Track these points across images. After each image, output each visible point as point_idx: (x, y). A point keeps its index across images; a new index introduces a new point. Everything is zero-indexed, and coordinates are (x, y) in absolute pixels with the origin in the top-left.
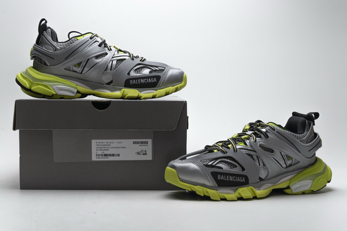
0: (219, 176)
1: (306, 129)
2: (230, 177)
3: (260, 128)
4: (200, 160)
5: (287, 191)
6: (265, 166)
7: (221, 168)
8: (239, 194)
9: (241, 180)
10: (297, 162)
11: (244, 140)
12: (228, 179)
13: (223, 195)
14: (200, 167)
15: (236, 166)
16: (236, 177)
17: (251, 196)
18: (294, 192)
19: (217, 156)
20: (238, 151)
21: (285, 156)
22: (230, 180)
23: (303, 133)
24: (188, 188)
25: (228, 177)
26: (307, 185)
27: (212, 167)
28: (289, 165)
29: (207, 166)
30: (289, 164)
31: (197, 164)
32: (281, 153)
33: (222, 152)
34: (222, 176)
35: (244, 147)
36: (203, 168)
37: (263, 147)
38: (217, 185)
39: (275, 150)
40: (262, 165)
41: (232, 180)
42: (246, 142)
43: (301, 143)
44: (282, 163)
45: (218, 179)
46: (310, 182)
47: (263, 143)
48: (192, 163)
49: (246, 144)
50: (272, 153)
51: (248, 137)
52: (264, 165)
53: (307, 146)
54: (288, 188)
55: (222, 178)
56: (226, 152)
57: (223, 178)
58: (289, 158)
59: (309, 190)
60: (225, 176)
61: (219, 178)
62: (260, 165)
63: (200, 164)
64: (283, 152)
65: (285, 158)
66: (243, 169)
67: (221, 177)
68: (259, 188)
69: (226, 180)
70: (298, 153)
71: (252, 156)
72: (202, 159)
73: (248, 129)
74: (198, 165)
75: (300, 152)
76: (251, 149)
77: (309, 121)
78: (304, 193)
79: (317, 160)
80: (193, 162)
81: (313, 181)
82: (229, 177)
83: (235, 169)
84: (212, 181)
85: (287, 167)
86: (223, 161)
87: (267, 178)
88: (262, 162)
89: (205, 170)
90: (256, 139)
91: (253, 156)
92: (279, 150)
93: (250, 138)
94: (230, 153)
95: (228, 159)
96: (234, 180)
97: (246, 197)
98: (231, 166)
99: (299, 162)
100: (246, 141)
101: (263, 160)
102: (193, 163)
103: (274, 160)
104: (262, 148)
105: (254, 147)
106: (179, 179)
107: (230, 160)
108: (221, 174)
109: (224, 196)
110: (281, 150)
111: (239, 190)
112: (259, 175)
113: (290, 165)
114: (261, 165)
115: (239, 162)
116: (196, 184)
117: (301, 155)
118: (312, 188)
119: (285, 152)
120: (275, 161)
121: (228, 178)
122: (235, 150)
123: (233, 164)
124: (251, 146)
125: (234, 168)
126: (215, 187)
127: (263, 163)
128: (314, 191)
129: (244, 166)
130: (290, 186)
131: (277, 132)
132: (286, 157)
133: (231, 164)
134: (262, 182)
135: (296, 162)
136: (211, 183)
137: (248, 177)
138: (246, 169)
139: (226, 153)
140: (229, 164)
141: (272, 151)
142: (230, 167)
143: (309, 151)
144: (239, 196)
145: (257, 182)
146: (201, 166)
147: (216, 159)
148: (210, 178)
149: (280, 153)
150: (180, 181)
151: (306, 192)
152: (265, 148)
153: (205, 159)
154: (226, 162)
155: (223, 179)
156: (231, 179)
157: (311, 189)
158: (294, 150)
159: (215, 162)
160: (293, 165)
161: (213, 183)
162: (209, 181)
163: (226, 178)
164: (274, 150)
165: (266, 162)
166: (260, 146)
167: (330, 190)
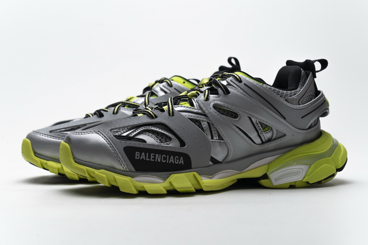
0: (137, 154)
1: (301, 83)
2: (157, 155)
3: (218, 80)
4: (110, 129)
5: (263, 182)
6: (223, 140)
7: (144, 141)
8: (170, 183)
9: (177, 161)
10: (282, 135)
11: (190, 98)
12: (153, 159)
13: (142, 185)
14: (107, 139)
15: (170, 139)
16: (168, 156)
17: (191, 187)
18: (275, 184)
19: (139, 123)
20: (175, 114)
21: (258, 124)
22: (156, 161)
23: (295, 90)
24: (84, 172)
25: (153, 155)
26: (297, 173)
27: (128, 139)
28: (267, 140)
29: (120, 137)
30: (266, 138)
31: (103, 135)
32: (250, 118)
33: (149, 116)
34: (143, 154)
35: (187, 109)
36: (112, 141)
37: (221, 109)
38: (133, 169)
39: (240, 113)
40: (217, 138)
41: (159, 161)
42: (193, 102)
43: (285, 103)
44: (254, 136)
45: (136, 158)
46: (305, 167)
47: (219, 102)
48: (96, 133)
49: (192, 105)
50: (236, 118)
51: (197, 92)
52: (220, 138)
53: (298, 108)
54: (265, 177)
55: (142, 157)
56: (155, 115)
57: (144, 157)
58: (265, 127)
59: (301, 181)
60: (147, 154)
61: (138, 157)
62: (212, 138)
63: (109, 135)
64: (253, 116)
65: (259, 127)
66: (183, 144)
67: (140, 155)
68: (212, 176)
69: (149, 160)
70: (282, 120)
71: (201, 124)
72: (113, 127)
73: (205, 84)
74: (105, 137)
75: (285, 119)
76: (200, 111)
77: (308, 72)
78: (292, 187)
79: (321, 134)
80: (99, 131)
81: (310, 167)
82: (155, 156)
83: (168, 143)
84: (125, 161)
85: (263, 143)
86: (150, 130)
87: (225, 160)
88: (216, 132)
89: (115, 145)
90: (208, 96)
91: (201, 122)
92: (246, 113)
93: (199, 95)
94: (162, 118)
95: (157, 127)
96: (164, 160)
97: (181, 188)
98: (162, 138)
99: (285, 135)
100: (193, 99)
101: (217, 129)
102: (98, 134)
103: (237, 130)
104: (218, 111)
105: (204, 109)
106: (74, 158)
107: (160, 128)
108: (141, 150)
109: (143, 187)
110: (250, 115)
111: (171, 177)
112: (210, 154)
113: (270, 140)
114: (215, 138)
115: (176, 132)
116: (98, 167)
117: (287, 124)
118: (306, 178)
119: (257, 118)
120: (240, 132)
121: (153, 157)
122: (172, 114)
123: (166, 135)
124: (201, 108)
125: (166, 141)
126: (131, 171)
127: (219, 136)
128: (311, 183)
129: (183, 139)
130: (268, 173)
131: (245, 84)
132: (260, 125)
133: (161, 136)
134: (217, 166)
135: (279, 135)
136: (123, 165)
137: (190, 156)
138: (186, 144)
139: (154, 117)
140: (158, 135)
141: (234, 115)
142: (160, 140)
143: (302, 118)
144: (170, 188)
145: (208, 165)
146: (109, 138)
147: (137, 127)
148: (122, 157)
149: (248, 118)
150: (75, 162)
151: (297, 185)
152: (224, 110)
153: (118, 126)
154: (154, 133)
155: (145, 159)
156: (158, 158)
157: (304, 180)
158: (274, 114)
159: (135, 131)
160: (275, 139)
161: (127, 165)
162: (121, 161)
163: (149, 157)
164: (238, 113)
165: (222, 133)
166: (215, 107)
167: (341, 183)
